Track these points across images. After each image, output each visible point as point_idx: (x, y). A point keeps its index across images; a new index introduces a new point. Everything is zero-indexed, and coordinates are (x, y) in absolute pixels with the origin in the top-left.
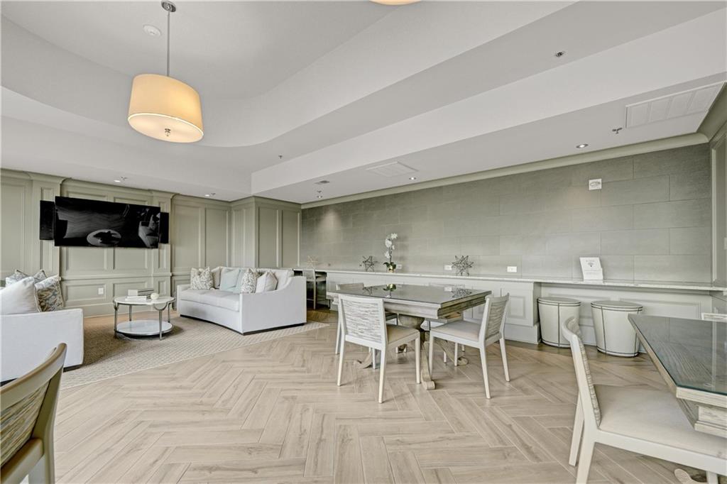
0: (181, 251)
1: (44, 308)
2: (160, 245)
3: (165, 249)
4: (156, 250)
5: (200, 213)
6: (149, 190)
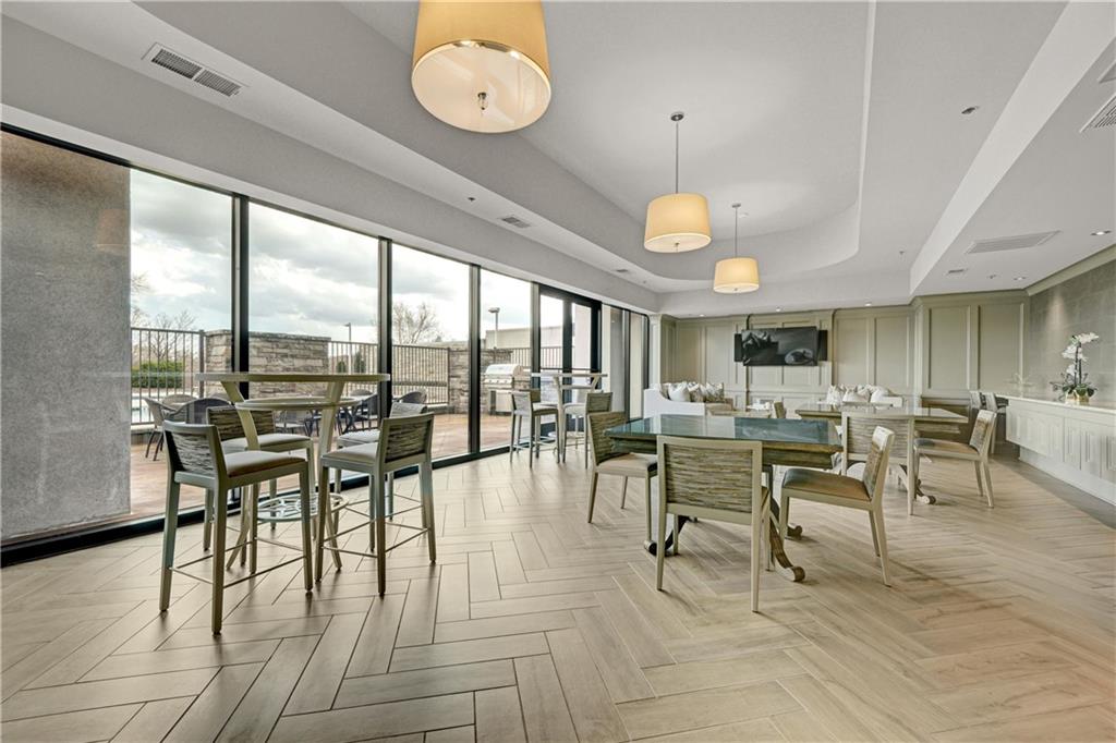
0: (845, 369)
1: (692, 401)
2: (819, 362)
3: (827, 367)
4: (817, 368)
5: (869, 326)
6: (810, 311)
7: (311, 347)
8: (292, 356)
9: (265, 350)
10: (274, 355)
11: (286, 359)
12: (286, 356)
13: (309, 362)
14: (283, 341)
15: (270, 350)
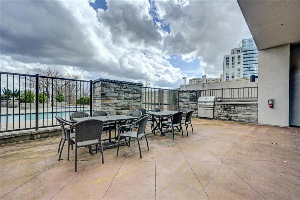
7: (136, 88)
8: (129, 92)
9: (118, 89)
10: (121, 92)
11: (126, 94)
12: (126, 92)
13: (135, 95)
14: (125, 85)
15: (119, 89)
